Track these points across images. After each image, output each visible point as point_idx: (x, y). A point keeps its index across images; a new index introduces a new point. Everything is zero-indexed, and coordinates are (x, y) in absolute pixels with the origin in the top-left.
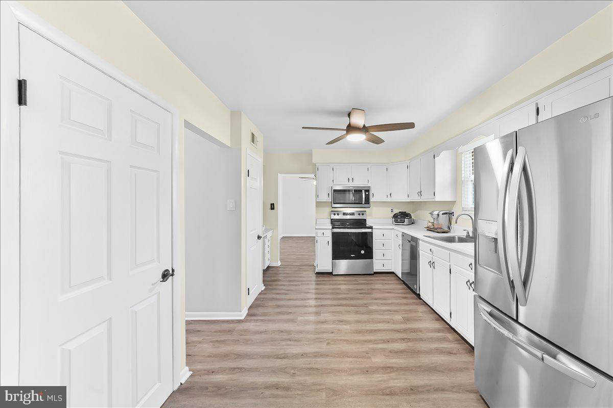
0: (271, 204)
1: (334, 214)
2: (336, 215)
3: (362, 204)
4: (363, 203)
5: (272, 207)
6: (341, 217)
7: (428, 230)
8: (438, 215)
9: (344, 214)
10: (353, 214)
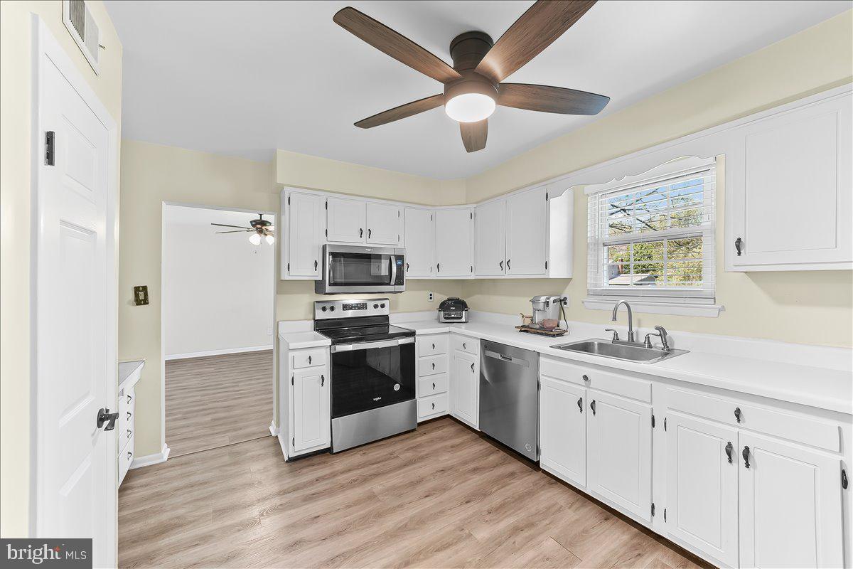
0: (137, 289)
1: (324, 309)
2: (328, 311)
3: (389, 284)
4: (393, 283)
5: (141, 296)
6: (339, 314)
7: (521, 331)
8: (547, 303)
9: (345, 307)
10: (363, 306)
